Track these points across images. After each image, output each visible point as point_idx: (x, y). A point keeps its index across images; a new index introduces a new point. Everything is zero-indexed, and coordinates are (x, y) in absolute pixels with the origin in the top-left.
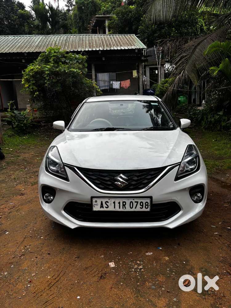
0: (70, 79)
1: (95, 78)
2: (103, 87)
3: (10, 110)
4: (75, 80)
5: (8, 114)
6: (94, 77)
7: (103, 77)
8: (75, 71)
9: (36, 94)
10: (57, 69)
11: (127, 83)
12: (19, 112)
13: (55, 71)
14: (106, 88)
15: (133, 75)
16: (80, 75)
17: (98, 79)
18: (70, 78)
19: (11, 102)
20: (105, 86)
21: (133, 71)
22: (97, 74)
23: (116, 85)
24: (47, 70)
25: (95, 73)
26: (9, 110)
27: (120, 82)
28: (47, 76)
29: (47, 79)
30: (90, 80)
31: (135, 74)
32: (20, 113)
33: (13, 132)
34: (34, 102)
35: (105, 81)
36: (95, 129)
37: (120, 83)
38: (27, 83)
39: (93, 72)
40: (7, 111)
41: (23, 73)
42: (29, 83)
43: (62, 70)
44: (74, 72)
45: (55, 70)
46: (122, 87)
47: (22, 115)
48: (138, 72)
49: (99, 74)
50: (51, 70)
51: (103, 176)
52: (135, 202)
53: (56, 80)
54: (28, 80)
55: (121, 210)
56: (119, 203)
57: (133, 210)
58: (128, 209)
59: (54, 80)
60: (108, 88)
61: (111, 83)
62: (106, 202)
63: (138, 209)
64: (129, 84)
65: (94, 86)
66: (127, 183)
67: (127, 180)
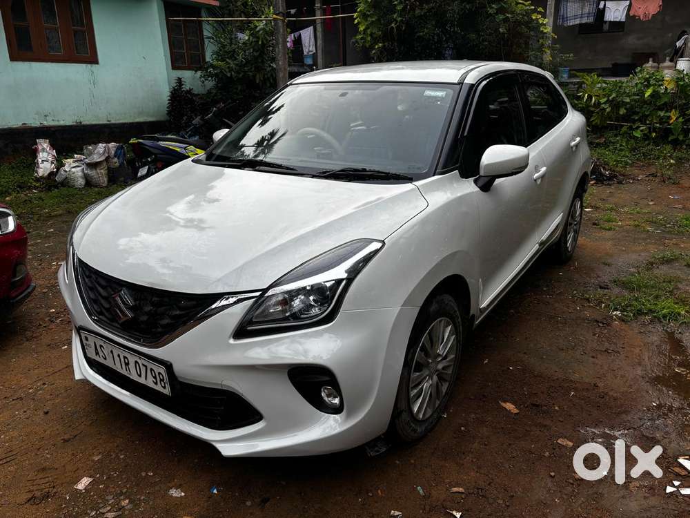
2: (576, 17)
9: (376, 47)
11: (650, 6)
14: (585, 20)
20: (582, 16)
23: (616, 11)
27: (627, 2)
29: (398, 11)
30: (526, 3)
35: (582, 2)
37: (630, 6)
38: (363, 21)
42: (366, 21)
46: (634, 16)
51: (100, 285)
52: (143, 365)
53: (425, 11)
54: (364, 16)
55: (124, 372)
56: (119, 356)
57: (142, 380)
58: (134, 377)
59: (417, 12)
60: (591, 20)
61: (601, 6)
62: (101, 346)
63: (150, 383)
64: (657, 6)
65: (534, 20)
66: (130, 315)
67: (130, 308)
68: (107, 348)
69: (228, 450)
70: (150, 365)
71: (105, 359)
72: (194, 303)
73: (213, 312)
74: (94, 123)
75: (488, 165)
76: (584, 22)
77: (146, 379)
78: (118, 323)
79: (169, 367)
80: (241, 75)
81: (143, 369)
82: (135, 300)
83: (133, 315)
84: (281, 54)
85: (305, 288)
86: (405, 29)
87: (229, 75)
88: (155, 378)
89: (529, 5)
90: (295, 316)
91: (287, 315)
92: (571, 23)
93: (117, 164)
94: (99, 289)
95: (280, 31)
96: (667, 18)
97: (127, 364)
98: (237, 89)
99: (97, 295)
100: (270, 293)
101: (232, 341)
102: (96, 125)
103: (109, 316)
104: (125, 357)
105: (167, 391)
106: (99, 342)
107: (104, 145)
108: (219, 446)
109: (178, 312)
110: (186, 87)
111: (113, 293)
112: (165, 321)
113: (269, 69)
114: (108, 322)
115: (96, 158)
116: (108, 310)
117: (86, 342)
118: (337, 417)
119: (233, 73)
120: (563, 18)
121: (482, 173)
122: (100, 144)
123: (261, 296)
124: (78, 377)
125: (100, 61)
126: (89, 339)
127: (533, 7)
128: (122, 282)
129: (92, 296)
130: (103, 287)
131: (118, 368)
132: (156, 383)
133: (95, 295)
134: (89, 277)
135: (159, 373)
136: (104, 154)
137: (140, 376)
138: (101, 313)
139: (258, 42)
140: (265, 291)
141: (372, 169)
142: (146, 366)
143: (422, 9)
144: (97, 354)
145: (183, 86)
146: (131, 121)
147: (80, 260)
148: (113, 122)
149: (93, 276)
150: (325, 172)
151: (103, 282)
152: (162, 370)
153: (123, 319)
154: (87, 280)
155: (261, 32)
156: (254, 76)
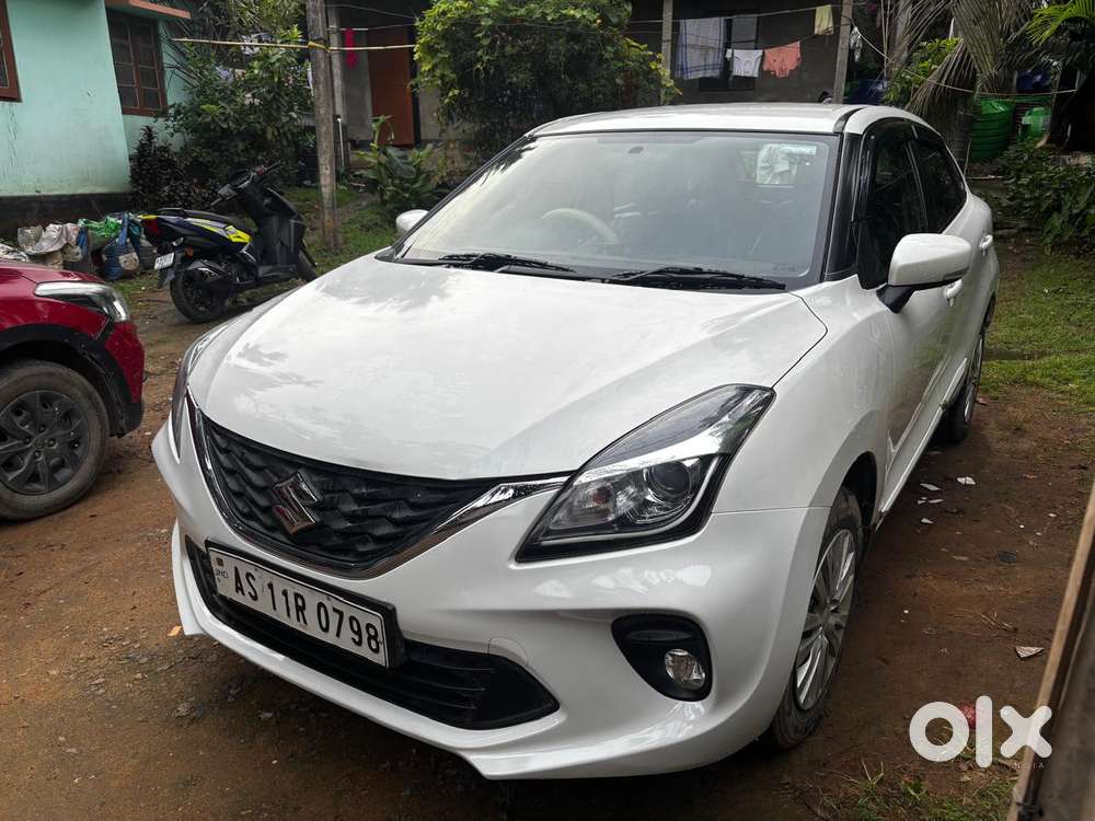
0: (561, 45)
1: (670, 38)
2: (697, 69)
3: (378, 144)
4: (577, 47)
5: (371, 158)
6: (667, 34)
7: (703, 32)
8: (578, 16)
9: (451, 94)
10: (522, 11)
11: (786, 58)
12: (401, 153)
13: (514, 19)
14: (709, 74)
15: (817, 22)
16: (595, 30)
17: (682, 40)
18: (561, 41)
19: (382, 118)
20: (705, 68)
21: (818, 8)
22: (682, 21)
23: (746, 63)
24: (488, 15)
25: (674, 18)
26: (374, 145)
27: (760, 52)
28: (486, 36)
29: (483, 46)
30: (642, 47)
31: (823, 20)
32: (405, 157)
33: (379, 217)
34: (451, 118)
35: (705, 49)
36: (451, 257)
37: (763, 56)
38: (429, 57)
39: (668, 15)
40: (370, 149)
41: (417, 24)
42: (433, 58)
43: (538, 15)
44: (574, 21)
45: (515, 13)
46: (769, 71)
47: (408, 164)
48: (837, 16)
49: (689, 22)
50: (502, 12)
51: (249, 466)
52: (335, 610)
53: (517, 49)
54: (430, 49)
55: (293, 623)
56: (285, 593)
57: (329, 638)
58: (313, 630)
59: (508, 49)
60: (716, 73)
61: (728, 55)
62: (248, 575)
63: (346, 642)
64: (794, 60)
65: (653, 70)
66: (313, 518)
67: (315, 508)
68: (262, 578)
69: (493, 766)
70: (350, 610)
71: (255, 598)
72: (442, 496)
73: (477, 514)
74: (16, 194)
75: (905, 268)
76: (708, 75)
77: (338, 635)
78: (286, 533)
79: (388, 613)
80: (243, 127)
81: (335, 619)
82: (324, 491)
83: (318, 519)
84: (322, 98)
85: (640, 472)
86: (494, 73)
87: (225, 126)
88: (359, 633)
89: (646, 49)
90: (623, 522)
91: (610, 519)
92: (693, 76)
93: (80, 257)
94: (249, 472)
95: (320, 66)
96: (805, 75)
97: (301, 609)
98: (236, 146)
99: (244, 484)
100: (583, 479)
101: (513, 566)
102: (19, 198)
103: (269, 522)
104: (297, 596)
105: (380, 658)
106: (245, 567)
107: (57, 227)
108: (473, 758)
109: (410, 513)
110: (158, 142)
111: (276, 479)
112: (385, 530)
113: (284, 119)
114: (265, 531)
115: (46, 246)
116: (265, 510)
117: (220, 568)
118: (697, 704)
119: (231, 124)
120: (682, 69)
121: (892, 280)
122: (51, 225)
123: (567, 485)
124: (190, 629)
125: (23, 97)
126: (225, 563)
127: (651, 53)
128: (296, 460)
129: (233, 485)
130: (256, 469)
131: (280, 615)
132: (359, 643)
133: (240, 485)
134: (226, 451)
135: (369, 626)
136: (59, 239)
137: (326, 630)
138: (250, 516)
139: (272, 77)
140: (574, 474)
141: (714, 270)
142: (341, 614)
143: (513, 46)
144: (239, 588)
145: (155, 140)
146: (72, 192)
147: (207, 420)
148: (44, 193)
149: (235, 449)
150: (626, 275)
151: (255, 460)
152: (376, 620)
153: (299, 525)
154: (222, 457)
155: (277, 65)
156: (264, 131)
